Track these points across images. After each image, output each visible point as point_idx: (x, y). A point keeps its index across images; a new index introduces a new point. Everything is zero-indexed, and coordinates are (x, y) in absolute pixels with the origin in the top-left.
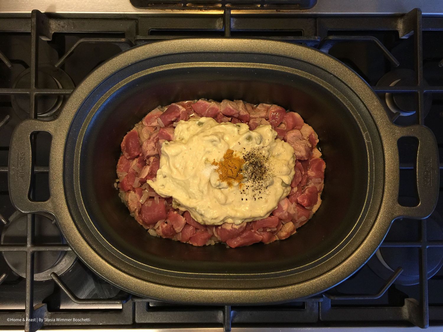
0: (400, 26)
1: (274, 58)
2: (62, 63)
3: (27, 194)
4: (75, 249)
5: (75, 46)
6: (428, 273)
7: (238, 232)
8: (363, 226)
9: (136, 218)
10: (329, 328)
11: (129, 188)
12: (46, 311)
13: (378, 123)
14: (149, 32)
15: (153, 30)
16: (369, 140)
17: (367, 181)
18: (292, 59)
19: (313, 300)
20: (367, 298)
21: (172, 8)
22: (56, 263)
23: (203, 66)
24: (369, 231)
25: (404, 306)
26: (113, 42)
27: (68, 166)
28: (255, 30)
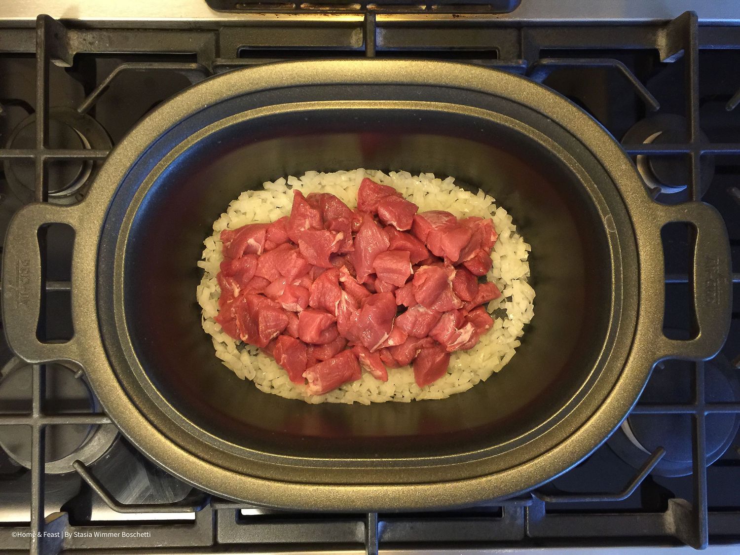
0: (662, 41)
1: (451, 91)
2: (92, 103)
3: (35, 331)
4: (118, 422)
5: (111, 76)
6: (708, 456)
8: (605, 373)
10: (543, 549)
12: (66, 525)
13: (628, 200)
14: (238, 52)
15: (244, 49)
16: (613, 229)
17: (611, 299)
18: (480, 94)
19: (515, 503)
20: (606, 500)
21: (276, 11)
22: (83, 445)
23: (331, 108)
24: (614, 381)
25: (667, 512)
26: (176, 69)
27: (104, 281)
28: (417, 48)
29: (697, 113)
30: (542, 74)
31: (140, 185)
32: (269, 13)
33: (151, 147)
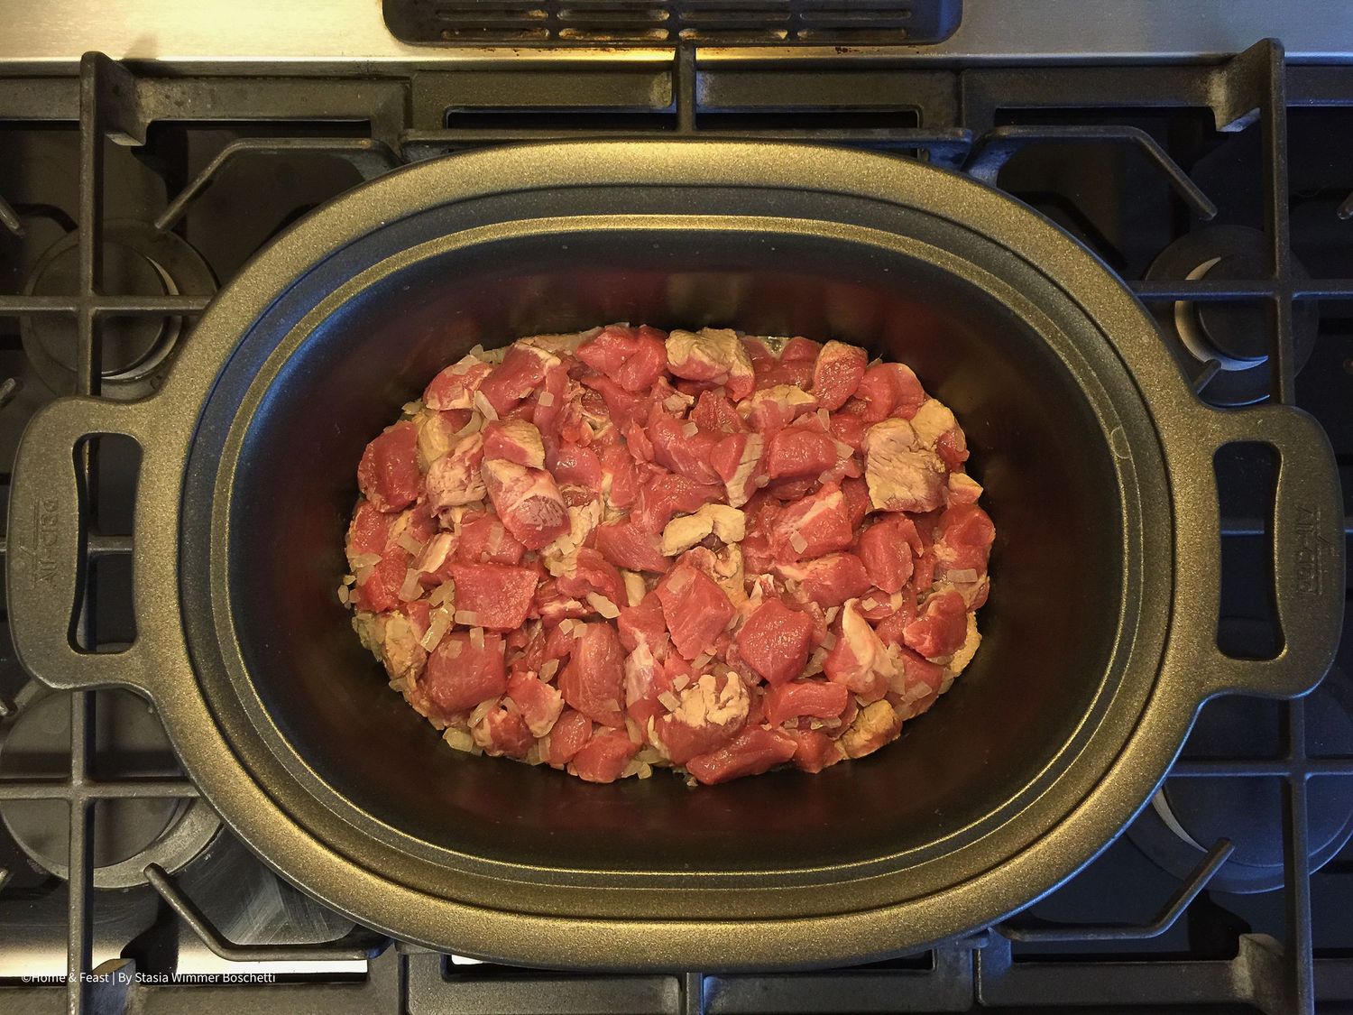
0: (1218, 93)
1: (829, 200)
2: (176, 215)
3: (67, 630)
4: (215, 799)
5: (216, 163)
6: (1311, 855)
7: (724, 735)
8: (1110, 719)
9: (407, 696)
11: (389, 602)
13: (1153, 402)
14: (445, 116)
15: (456, 111)
16: (1126, 453)
17: (1121, 581)
18: (884, 205)
20: (1124, 937)
21: (514, 43)
22: (163, 835)
23: (611, 227)
24: (1127, 734)
25: (1237, 958)
26: (332, 150)
27: (192, 540)
28: (772, 108)
29: (1286, 223)
30: (1000, 153)
31: (261, 365)
32: (503, 46)
33: (282, 297)
